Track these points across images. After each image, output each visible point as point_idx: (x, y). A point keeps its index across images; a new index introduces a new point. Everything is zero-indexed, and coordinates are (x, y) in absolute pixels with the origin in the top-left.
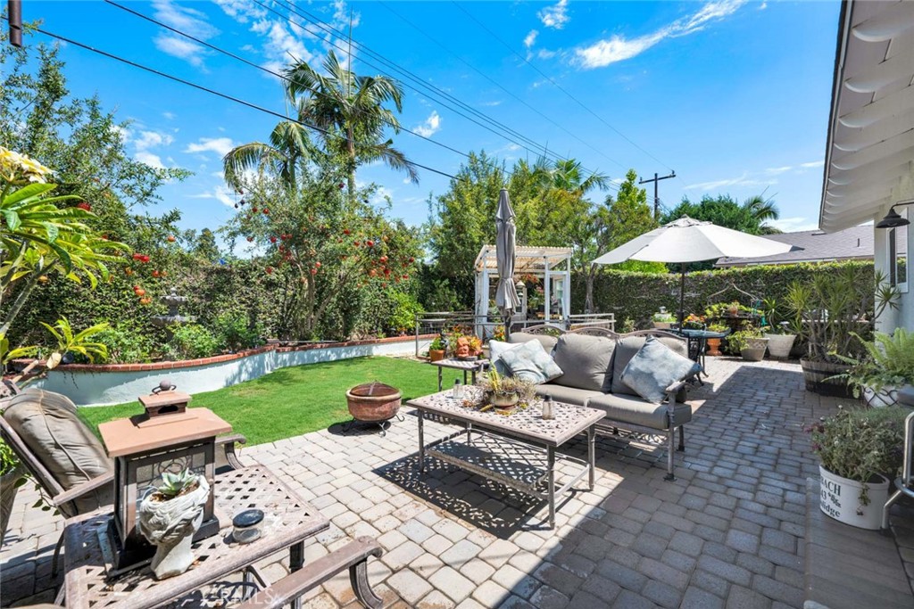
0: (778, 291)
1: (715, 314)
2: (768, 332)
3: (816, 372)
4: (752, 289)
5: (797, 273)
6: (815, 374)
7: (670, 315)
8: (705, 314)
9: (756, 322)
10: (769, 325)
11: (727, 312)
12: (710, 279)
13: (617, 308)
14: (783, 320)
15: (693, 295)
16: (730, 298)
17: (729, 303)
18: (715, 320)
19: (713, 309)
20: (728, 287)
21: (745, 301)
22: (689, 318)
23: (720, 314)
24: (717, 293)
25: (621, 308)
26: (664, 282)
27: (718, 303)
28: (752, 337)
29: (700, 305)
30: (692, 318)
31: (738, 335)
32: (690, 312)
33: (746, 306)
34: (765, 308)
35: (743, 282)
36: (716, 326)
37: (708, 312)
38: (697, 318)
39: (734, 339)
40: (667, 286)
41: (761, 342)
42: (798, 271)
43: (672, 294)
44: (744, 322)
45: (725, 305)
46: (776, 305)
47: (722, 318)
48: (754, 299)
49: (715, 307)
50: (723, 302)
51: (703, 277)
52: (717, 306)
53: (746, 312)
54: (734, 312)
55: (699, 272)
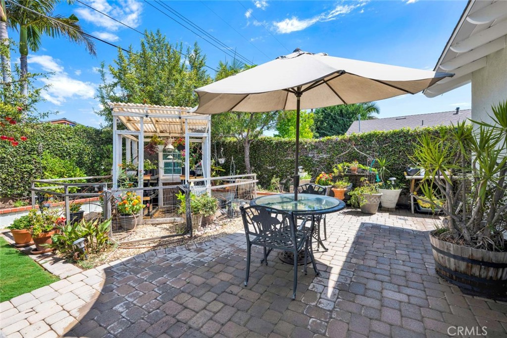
0: (387, 152)
1: (340, 172)
2: (380, 187)
3: (455, 257)
4: (367, 150)
5: (401, 136)
6: (452, 260)
7: (307, 173)
8: (333, 172)
9: (372, 178)
10: (381, 181)
11: (350, 170)
12: (337, 143)
13: (270, 168)
14: (391, 177)
15: (325, 156)
16: (351, 158)
17: (350, 162)
18: (340, 177)
19: (339, 168)
20: (350, 149)
21: (363, 161)
22: (321, 175)
23: (343, 172)
24: (342, 154)
25: (273, 167)
26: (304, 145)
27: (343, 162)
28: (369, 193)
29: (329, 164)
30: (324, 176)
31: (357, 192)
32: (322, 170)
33: (363, 165)
34: (377, 166)
35: (361, 145)
36: (340, 182)
37: (335, 170)
38: (327, 176)
39: (354, 194)
40: (306, 149)
41: (376, 197)
42: (401, 134)
43: (310, 155)
44: (362, 179)
45: (348, 164)
46: (385, 163)
47: (345, 175)
48: (370, 159)
49: (340, 166)
50: (346, 161)
51: (331, 141)
52: (342, 165)
53: (363, 170)
54: (354, 170)
55: (329, 137)
